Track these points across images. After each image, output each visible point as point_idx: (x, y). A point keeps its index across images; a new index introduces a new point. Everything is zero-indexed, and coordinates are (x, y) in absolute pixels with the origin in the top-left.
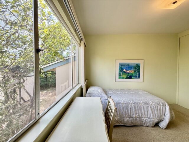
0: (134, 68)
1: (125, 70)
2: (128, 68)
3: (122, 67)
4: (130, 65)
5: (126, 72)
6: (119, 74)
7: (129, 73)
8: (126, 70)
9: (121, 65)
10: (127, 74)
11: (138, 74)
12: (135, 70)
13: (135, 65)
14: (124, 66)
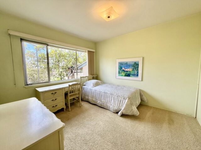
0: (132, 67)
1: (123, 69)
2: (126, 66)
3: (121, 66)
4: (128, 63)
5: (125, 70)
6: (119, 72)
7: (127, 71)
8: (125, 68)
9: (120, 64)
10: (126, 72)
11: (136, 72)
12: (133, 69)
13: (133, 63)
14: (123, 65)
